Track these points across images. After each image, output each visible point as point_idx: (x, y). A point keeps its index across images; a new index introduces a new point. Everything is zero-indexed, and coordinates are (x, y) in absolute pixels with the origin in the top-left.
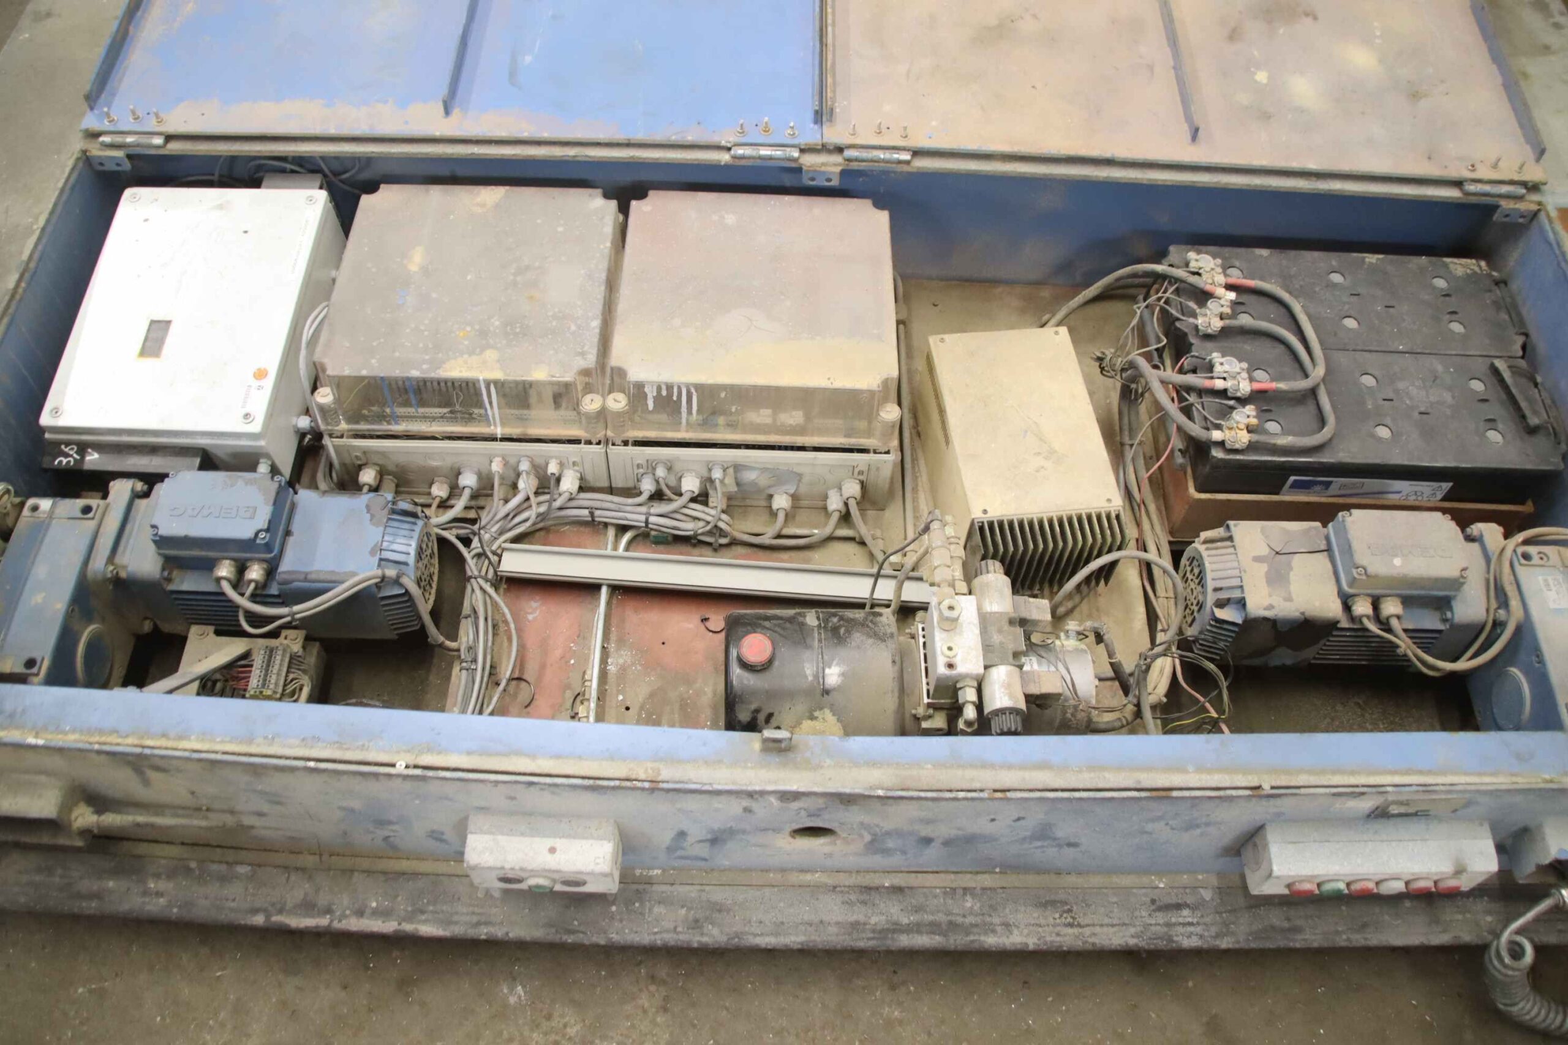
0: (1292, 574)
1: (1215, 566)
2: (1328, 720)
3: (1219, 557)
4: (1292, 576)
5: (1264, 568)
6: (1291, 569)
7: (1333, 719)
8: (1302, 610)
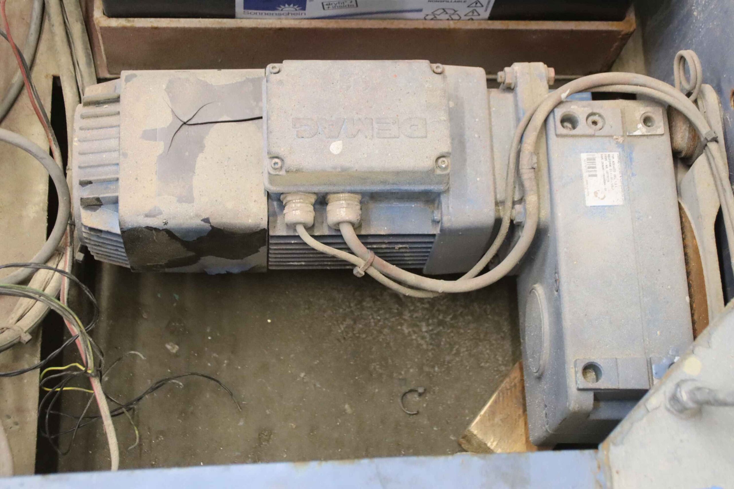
0: (201, 155)
1: (86, 146)
2: (349, 321)
3: (95, 132)
4: (201, 161)
5: (160, 147)
6: (202, 148)
7: (355, 321)
8: (205, 216)
